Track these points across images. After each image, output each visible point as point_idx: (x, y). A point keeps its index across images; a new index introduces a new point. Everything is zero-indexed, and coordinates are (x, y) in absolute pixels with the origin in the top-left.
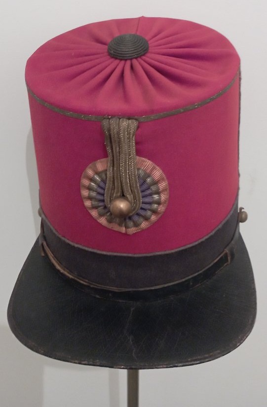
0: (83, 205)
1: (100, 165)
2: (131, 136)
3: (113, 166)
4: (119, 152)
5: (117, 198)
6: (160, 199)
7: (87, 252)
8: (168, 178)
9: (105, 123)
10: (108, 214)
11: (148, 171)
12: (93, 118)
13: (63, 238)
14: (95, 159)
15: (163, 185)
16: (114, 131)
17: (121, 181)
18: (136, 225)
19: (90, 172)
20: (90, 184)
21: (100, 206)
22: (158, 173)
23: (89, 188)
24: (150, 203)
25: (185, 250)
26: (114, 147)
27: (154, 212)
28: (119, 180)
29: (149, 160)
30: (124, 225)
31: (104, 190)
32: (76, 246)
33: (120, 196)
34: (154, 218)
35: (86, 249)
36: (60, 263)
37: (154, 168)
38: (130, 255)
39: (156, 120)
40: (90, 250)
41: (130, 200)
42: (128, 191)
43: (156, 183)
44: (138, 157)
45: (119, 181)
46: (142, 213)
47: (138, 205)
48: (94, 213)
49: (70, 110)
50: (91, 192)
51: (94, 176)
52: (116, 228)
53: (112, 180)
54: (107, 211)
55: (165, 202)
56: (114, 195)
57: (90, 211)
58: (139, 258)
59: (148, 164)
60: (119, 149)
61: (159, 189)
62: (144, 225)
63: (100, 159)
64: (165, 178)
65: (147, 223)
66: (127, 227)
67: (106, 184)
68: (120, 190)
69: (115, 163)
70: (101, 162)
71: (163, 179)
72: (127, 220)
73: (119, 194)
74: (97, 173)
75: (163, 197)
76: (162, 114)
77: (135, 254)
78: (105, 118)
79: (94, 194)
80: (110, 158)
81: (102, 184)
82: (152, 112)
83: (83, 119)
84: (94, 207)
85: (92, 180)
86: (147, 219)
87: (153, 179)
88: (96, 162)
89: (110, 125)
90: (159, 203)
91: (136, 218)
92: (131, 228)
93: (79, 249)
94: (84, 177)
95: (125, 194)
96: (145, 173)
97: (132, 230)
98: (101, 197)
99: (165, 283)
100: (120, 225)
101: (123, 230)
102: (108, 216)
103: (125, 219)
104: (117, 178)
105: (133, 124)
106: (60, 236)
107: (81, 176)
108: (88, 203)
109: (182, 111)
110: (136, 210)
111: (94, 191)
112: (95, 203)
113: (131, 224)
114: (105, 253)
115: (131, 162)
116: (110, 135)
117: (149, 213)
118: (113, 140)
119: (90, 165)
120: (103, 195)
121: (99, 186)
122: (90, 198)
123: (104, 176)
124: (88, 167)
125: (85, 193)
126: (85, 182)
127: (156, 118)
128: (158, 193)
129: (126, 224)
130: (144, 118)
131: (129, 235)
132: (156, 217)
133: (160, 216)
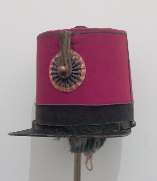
1: (57, 56)
19: (53, 60)
21: (56, 78)
24: (77, 74)
37: (79, 57)
39: (81, 34)
74: (56, 59)
85: (54, 64)
86: (75, 83)
87: (78, 62)
90: (80, 74)
111: (54, 69)
122: (52, 74)
128: (80, 69)
129: (66, 85)
130: (76, 32)
131: (67, 92)
132: (79, 84)
133: (81, 83)
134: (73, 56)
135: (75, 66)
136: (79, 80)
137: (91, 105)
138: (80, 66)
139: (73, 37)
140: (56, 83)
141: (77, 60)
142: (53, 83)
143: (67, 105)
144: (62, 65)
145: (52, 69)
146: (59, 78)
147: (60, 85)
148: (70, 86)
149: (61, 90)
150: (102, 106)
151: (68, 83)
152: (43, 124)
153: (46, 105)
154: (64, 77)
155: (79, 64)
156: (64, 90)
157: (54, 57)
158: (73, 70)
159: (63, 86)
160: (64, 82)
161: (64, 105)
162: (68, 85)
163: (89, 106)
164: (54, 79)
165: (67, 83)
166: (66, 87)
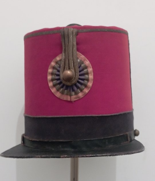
11: (82, 60)
20: (52, 71)
24: (83, 80)
37: (85, 60)
44: (77, 52)
47: (77, 76)
51: (55, 65)
62: (80, 95)
74: (57, 63)
81: (59, 69)
85: (54, 68)
88: (56, 57)
90: (88, 80)
94: (50, 68)
97: (74, 98)
98: (58, 77)
110: (76, 79)
124: (52, 61)
127: (86, 31)
128: (87, 73)
129: (70, 93)
130: (80, 31)
131: (72, 102)
132: (86, 91)
133: (88, 90)
134: (78, 58)
135: (82, 70)
136: (86, 86)
137: (101, 115)
138: (88, 71)
139: (78, 36)
140: (58, 90)
141: (83, 63)
142: (53, 90)
143: (72, 116)
144: (67, 70)
145: (52, 74)
146: (61, 85)
147: (62, 93)
148: (76, 94)
149: (65, 99)
150: (112, 116)
151: (73, 90)
152: (41, 140)
153: (45, 116)
154: (69, 84)
155: (86, 67)
156: (68, 98)
157: (54, 60)
158: (80, 75)
159: (67, 94)
160: (69, 89)
161: (69, 116)
162: (73, 93)
163: (97, 117)
164: (54, 86)
165: (71, 91)
166: (71, 95)
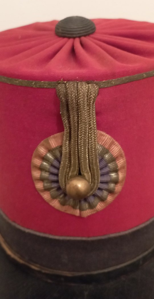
0: (34, 187)
1: (53, 142)
2: (92, 101)
3: (70, 140)
4: (78, 122)
5: (73, 177)
6: (118, 178)
7: (39, 237)
8: (127, 155)
9: (61, 88)
10: (62, 196)
11: (106, 147)
12: (45, 84)
13: (13, 224)
14: (48, 134)
15: (121, 162)
16: (72, 96)
17: (78, 157)
18: (92, 206)
19: (42, 150)
20: (42, 164)
21: (52, 188)
22: (116, 149)
23: (41, 169)
24: (107, 183)
25: (138, 231)
26: (72, 116)
27: (111, 192)
28: (77, 156)
29: (107, 133)
30: (78, 207)
31: (58, 169)
32: (27, 231)
33: (76, 174)
34: (110, 199)
35: (38, 234)
36: (11, 248)
37: (112, 143)
38: (84, 239)
39: (117, 85)
40: (42, 235)
41: (87, 178)
42: (86, 168)
43: (113, 160)
45: (77, 158)
46: (99, 193)
47: (96, 184)
48: (46, 196)
49: (18, 77)
50: (43, 172)
51: (46, 154)
52: (70, 211)
53: (68, 156)
54: (60, 192)
55: (122, 180)
56: (70, 174)
57: (42, 194)
58: (93, 242)
59: (107, 138)
60: (78, 119)
61: (117, 166)
62: (100, 206)
63: (53, 134)
64: (123, 154)
65: (103, 205)
66: (81, 209)
67: (60, 163)
68: (77, 168)
69: (72, 136)
70: (55, 138)
71: (121, 156)
72: (83, 202)
73: (75, 173)
74: (50, 151)
75: (121, 175)
76: (124, 78)
77: (89, 237)
78: (59, 83)
79: (46, 175)
80: (66, 130)
81: (56, 163)
82: (114, 76)
83: (34, 86)
84: (46, 189)
85: (44, 158)
86: (102, 200)
87: (112, 155)
88: (48, 138)
89: (66, 89)
90: (116, 182)
91: (92, 199)
92: (86, 210)
93: (30, 234)
94: (36, 157)
95: (82, 173)
96: (104, 149)
97: (87, 213)
98: (54, 178)
99: (117, 265)
100: (74, 207)
101: (77, 212)
102: (61, 198)
103: (80, 201)
104: (74, 153)
105: (94, 88)
106: (10, 221)
107: (32, 155)
108: (39, 186)
109: (145, 76)
110: (94, 190)
111: (46, 171)
112: (47, 185)
113: (86, 205)
114: (57, 237)
115: (90, 134)
116: (67, 101)
117: (105, 193)
118: (70, 108)
119: (42, 142)
120: (57, 175)
121: (52, 166)
122: (42, 179)
123: (58, 154)
124: (40, 144)
125: (36, 174)
126: (37, 162)
127: (118, 83)
131: (83, 217)
133: (116, 196)
